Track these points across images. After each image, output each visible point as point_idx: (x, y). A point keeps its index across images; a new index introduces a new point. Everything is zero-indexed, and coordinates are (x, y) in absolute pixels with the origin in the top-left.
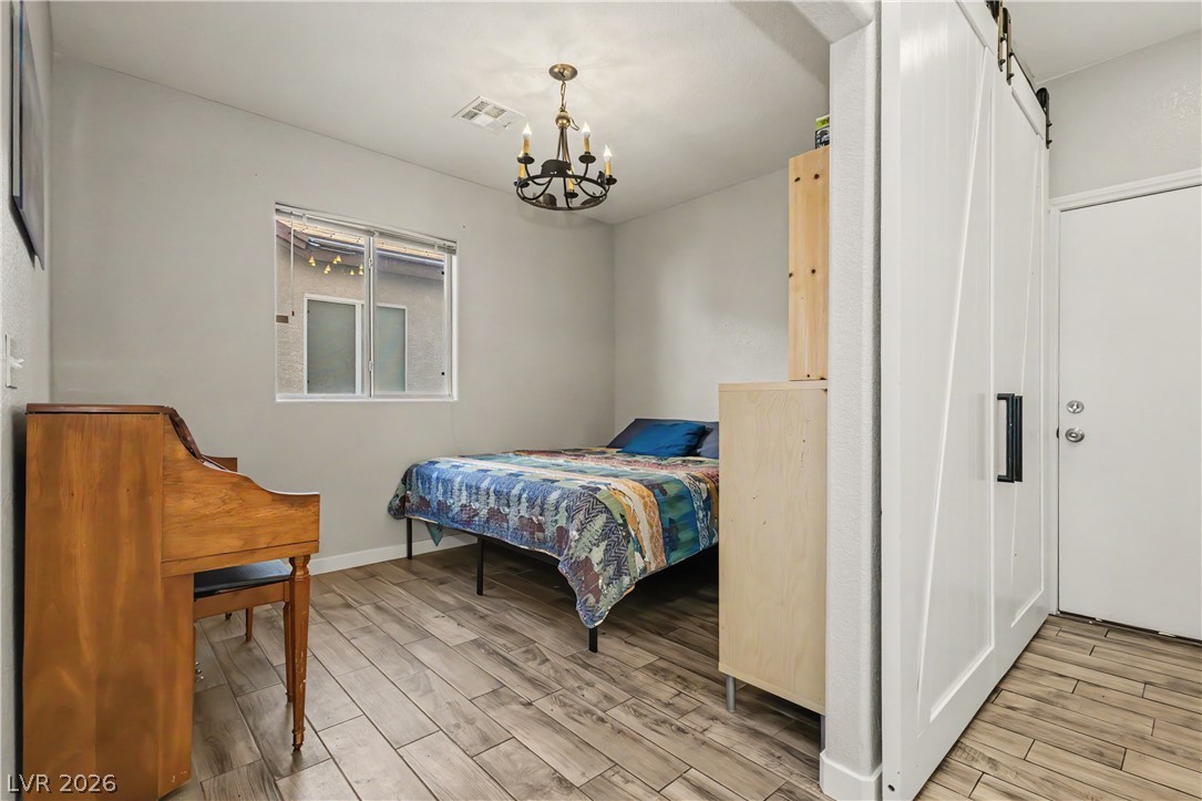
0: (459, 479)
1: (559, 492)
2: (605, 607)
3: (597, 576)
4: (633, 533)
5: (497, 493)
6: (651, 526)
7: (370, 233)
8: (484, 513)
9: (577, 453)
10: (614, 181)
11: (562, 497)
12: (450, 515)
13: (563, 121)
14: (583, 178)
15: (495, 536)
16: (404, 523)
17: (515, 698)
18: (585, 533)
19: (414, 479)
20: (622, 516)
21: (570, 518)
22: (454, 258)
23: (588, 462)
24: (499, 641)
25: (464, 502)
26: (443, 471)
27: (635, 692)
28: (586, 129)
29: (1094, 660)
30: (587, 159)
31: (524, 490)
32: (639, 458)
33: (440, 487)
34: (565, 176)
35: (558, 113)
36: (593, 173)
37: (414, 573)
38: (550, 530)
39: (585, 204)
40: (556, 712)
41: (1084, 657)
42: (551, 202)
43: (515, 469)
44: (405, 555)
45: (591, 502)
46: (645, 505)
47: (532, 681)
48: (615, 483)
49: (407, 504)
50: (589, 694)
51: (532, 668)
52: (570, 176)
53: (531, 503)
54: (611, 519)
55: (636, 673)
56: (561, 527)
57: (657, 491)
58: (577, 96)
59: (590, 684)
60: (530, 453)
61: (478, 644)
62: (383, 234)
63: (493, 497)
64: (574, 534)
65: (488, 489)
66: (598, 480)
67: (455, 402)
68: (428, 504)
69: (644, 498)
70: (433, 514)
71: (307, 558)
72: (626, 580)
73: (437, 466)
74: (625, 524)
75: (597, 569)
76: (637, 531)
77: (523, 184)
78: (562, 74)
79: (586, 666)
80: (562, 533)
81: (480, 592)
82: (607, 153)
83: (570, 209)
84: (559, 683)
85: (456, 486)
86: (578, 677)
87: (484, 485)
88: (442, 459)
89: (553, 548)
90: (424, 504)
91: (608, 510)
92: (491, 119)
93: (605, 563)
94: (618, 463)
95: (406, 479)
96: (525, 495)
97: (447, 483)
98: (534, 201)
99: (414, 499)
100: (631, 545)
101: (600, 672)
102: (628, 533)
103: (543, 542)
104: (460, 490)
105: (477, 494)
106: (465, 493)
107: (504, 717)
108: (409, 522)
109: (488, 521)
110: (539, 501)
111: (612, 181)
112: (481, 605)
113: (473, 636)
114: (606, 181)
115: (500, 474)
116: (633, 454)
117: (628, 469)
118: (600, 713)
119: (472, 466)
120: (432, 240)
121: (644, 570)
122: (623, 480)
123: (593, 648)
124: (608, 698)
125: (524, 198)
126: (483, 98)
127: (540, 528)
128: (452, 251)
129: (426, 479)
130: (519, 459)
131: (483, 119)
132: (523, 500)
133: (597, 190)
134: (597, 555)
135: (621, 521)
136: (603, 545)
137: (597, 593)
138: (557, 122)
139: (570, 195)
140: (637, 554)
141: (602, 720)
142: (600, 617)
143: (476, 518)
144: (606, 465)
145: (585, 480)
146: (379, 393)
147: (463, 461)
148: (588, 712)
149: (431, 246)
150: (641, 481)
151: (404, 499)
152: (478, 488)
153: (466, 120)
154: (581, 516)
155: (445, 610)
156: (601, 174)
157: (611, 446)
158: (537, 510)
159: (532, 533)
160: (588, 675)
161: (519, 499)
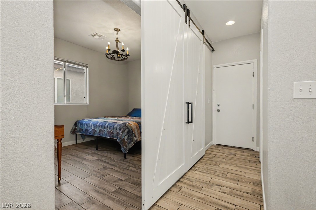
0: (91, 123)
1: (117, 125)
2: (128, 149)
3: (126, 142)
4: (134, 133)
5: (102, 126)
6: (138, 132)
7: (64, 61)
8: (98, 131)
9: (120, 117)
10: (129, 55)
11: (118, 126)
12: (89, 132)
13: (117, 41)
14: (122, 55)
15: (101, 136)
16: (75, 135)
17: (109, 168)
18: (123, 133)
19: (78, 124)
20: (131, 129)
21: (120, 130)
22: (88, 69)
23: (123, 119)
24: (103, 159)
25: (92, 128)
26: (86, 122)
27: (134, 164)
28: (123, 44)
29: (220, 151)
30: (123, 51)
31: (108, 125)
32: (135, 117)
33: (86, 126)
34: (117, 54)
35: (116, 39)
36: (124, 54)
37: (78, 147)
38: (115, 133)
39: (122, 60)
40: (118, 169)
41: (218, 151)
42: (114, 59)
43: (105, 120)
44: (75, 143)
45: (125, 126)
46: (136, 127)
47: (112, 165)
48: (130, 122)
49: (76, 131)
50: (125, 166)
51: (112, 163)
52: (119, 54)
53: (110, 128)
54: (129, 130)
55: (135, 162)
56: (118, 132)
57: (139, 124)
58: (120, 35)
59: (125, 164)
60: (108, 117)
61: (98, 160)
62: (69, 62)
63: (100, 127)
64: (121, 133)
65: (99, 125)
66: (126, 122)
67: (88, 105)
68: (82, 130)
69: (136, 125)
70: (84, 132)
71: (61, 139)
72: (132, 143)
73: (84, 120)
74: (132, 131)
75: (126, 141)
76: (135, 132)
77: (107, 54)
78: (117, 30)
79: (124, 161)
80: (118, 133)
81: (97, 150)
82: (127, 49)
83: (119, 60)
84: (118, 164)
85: (90, 125)
86: (122, 163)
87: (98, 124)
88: (85, 119)
89: (116, 137)
90: (81, 130)
91: (128, 128)
92: (99, 37)
93: (128, 139)
94: (130, 119)
95: (76, 124)
96: (109, 126)
97: (87, 125)
98: (110, 58)
99: (78, 129)
100: (133, 135)
101: (127, 162)
102: (133, 133)
103: (113, 136)
104: (91, 126)
105: (96, 126)
106: (93, 126)
107: (107, 171)
108: (76, 135)
109: (99, 132)
110: (112, 127)
111: (128, 55)
112: (97, 152)
113: (97, 158)
114: (127, 55)
115: (102, 122)
116: (133, 116)
117: (132, 120)
118: (127, 169)
119: (94, 120)
120: (81, 64)
121: (136, 141)
122: (131, 122)
123: (125, 158)
124: (129, 166)
125: (108, 58)
126: (97, 33)
127: (113, 133)
128: (87, 67)
129: (82, 124)
130: (105, 118)
131: (96, 37)
132: (108, 127)
133: (125, 57)
134: (126, 138)
135: (131, 130)
136: (127, 135)
137: (126, 146)
138: (116, 41)
139: (119, 57)
140: (135, 137)
141: (128, 170)
142: (127, 151)
143: (96, 132)
144: (127, 119)
145: (123, 122)
146: (68, 102)
147: (91, 119)
148: (125, 169)
149: (81, 66)
150: (136, 122)
151: (75, 129)
152: (96, 125)
153: (92, 37)
154: (122, 130)
155: (89, 154)
156: (126, 54)
157: (128, 115)
158: (112, 129)
159: (111, 134)
160: (125, 163)
161: (107, 127)
